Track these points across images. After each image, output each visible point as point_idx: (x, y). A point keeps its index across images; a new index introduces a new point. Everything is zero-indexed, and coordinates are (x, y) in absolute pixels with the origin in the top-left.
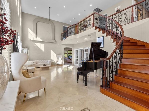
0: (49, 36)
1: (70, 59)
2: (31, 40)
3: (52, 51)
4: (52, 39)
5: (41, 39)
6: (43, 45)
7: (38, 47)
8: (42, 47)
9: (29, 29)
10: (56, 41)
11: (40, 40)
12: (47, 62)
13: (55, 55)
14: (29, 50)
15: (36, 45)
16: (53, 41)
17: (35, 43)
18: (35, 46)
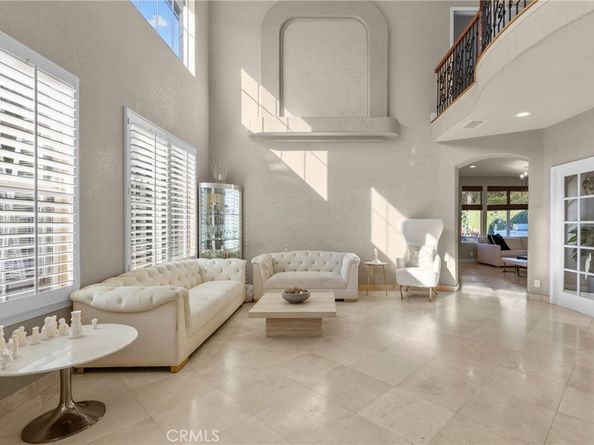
0: (355, 95)
1: (505, 247)
2: (253, 136)
3: (373, 191)
4: (372, 116)
5: (309, 120)
6: (323, 155)
7: (290, 173)
8: (313, 169)
9: (243, 73)
10: (397, 127)
11: (302, 127)
12: (338, 263)
13: (399, 219)
14: (242, 191)
15: (279, 160)
16: (380, 126)
17: (277, 153)
18: (278, 167)
